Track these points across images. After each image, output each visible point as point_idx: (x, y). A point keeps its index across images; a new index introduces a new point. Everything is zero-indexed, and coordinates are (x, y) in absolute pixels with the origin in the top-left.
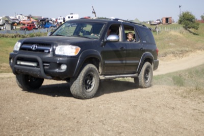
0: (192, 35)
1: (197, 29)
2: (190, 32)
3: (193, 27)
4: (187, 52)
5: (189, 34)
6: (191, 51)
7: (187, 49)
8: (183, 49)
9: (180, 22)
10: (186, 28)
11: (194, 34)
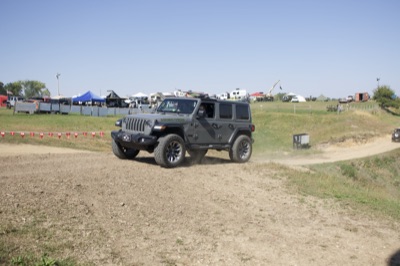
0: (390, 115)
1: (397, 108)
2: (388, 111)
3: (393, 106)
4: (373, 136)
5: (386, 113)
6: (378, 136)
7: (373, 133)
8: (367, 132)
9: (375, 98)
10: (383, 106)
11: (394, 114)
